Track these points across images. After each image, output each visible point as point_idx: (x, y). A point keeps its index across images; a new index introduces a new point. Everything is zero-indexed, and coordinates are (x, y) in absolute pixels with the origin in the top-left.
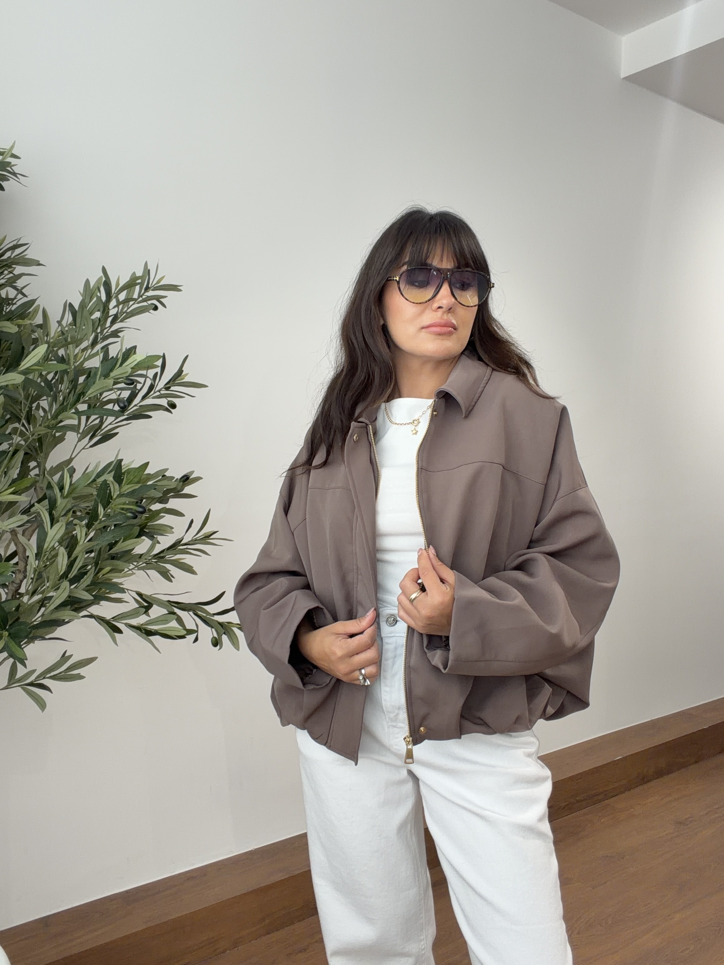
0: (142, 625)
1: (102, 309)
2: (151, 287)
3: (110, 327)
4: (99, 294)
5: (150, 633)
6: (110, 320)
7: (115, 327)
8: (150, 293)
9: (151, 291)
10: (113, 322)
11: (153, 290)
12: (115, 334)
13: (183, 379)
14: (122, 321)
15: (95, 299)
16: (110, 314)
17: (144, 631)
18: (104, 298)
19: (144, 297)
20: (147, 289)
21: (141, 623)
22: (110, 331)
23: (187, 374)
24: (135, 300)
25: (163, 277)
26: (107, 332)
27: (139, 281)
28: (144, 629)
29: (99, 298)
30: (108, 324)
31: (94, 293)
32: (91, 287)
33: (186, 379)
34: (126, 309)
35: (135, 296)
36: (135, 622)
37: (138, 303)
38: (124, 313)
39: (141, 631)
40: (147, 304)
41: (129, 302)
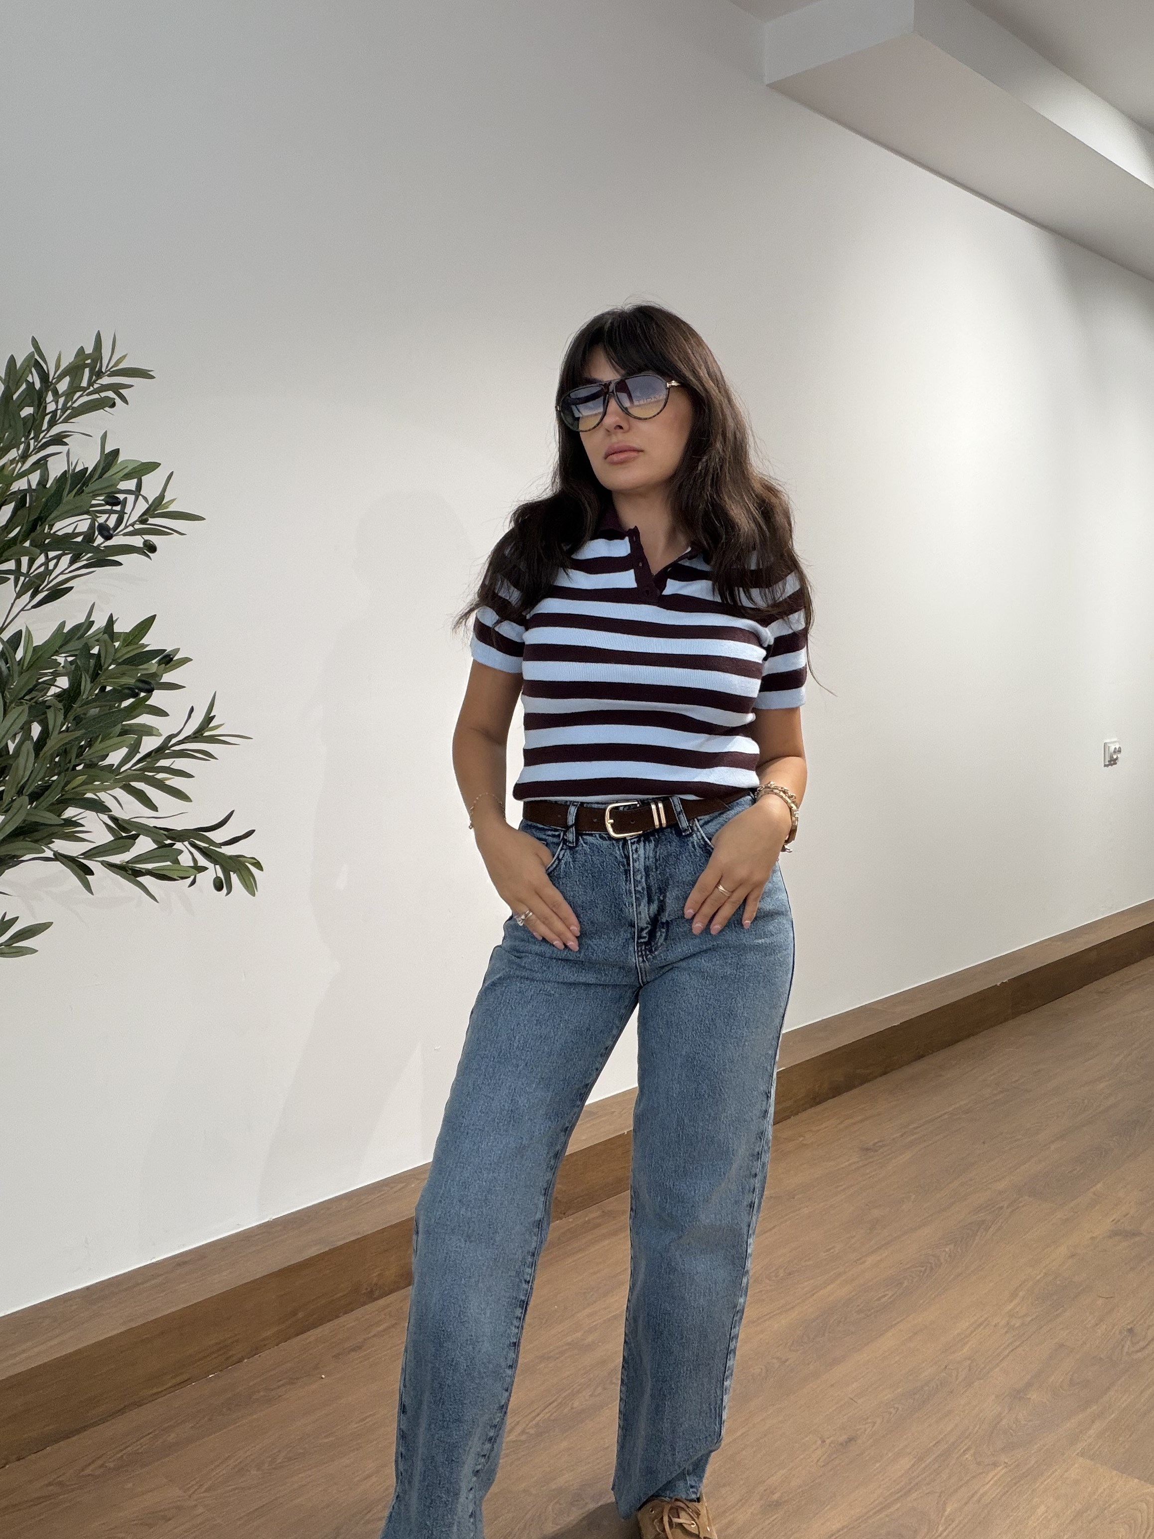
0: (128, 862)
1: (36, 403)
2: (106, 372)
3: (48, 430)
4: (30, 379)
5: (139, 873)
6: (47, 418)
7: (55, 430)
8: (105, 380)
9: (106, 377)
10: (53, 423)
11: (109, 376)
12: (59, 440)
13: (167, 508)
14: (66, 421)
15: (24, 386)
16: (47, 412)
17: (130, 872)
18: (38, 386)
19: (96, 386)
20: (100, 375)
21: (127, 860)
22: (47, 436)
23: (173, 501)
24: (84, 389)
25: (124, 357)
26: (44, 437)
27: (89, 361)
28: (130, 869)
29: (31, 385)
30: (45, 426)
31: (21, 377)
32: (18, 366)
33: (172, 508)
34: (70, 404)
35: (84, 384)
36: (117, 859)
37: (89, 394)
38: (68, 409)
39: (126, 871)
40: (99, 397)
41: (75, 393)
